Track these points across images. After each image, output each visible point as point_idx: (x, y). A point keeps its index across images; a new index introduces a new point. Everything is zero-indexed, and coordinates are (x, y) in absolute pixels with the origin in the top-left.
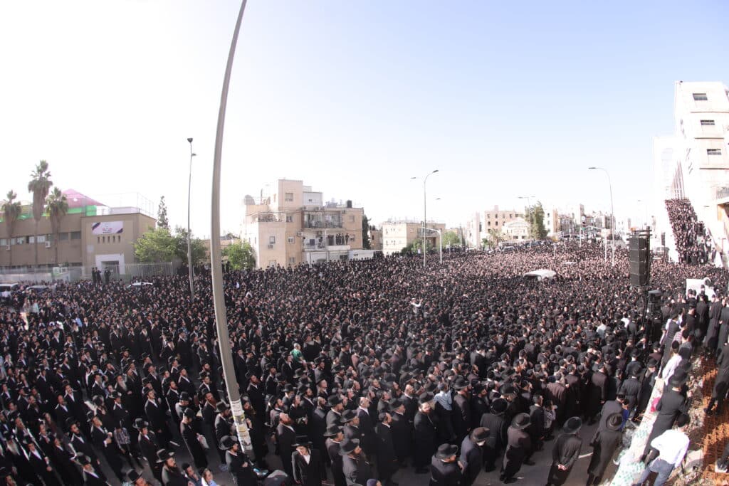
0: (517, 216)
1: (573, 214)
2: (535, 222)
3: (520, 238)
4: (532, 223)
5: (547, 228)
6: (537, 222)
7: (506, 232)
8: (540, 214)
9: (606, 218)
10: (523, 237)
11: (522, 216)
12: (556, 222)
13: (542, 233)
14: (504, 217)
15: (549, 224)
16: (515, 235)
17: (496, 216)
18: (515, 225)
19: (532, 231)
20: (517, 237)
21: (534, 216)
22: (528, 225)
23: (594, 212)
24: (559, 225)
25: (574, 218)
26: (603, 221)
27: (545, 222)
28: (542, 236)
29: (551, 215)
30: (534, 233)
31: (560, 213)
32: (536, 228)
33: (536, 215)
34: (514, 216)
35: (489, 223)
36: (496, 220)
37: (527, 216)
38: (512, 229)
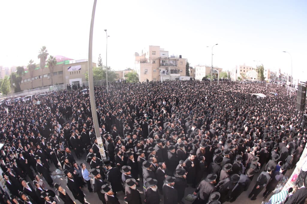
0: (253, 69)
1: (276, 72)
2: (260, 73)
3: (253, 79)
4: (259, 73)
5: (265, 77)
6: (261, 73)
7: (248, 75)
8: (262, 70)
9: (289, 77)
10: (255, 79)
11: (255, 69)
12: (269, 74)
13: (263, 78)
14: (247, 69)
15: (266, 74)
17: (244, 68)
18: (252, 73)
19: (258, 76)
20: (252, 78)
21: (260, 70)
22: (257, 74)
23: (284, 73)
24: (270, 76)
25: (276, 74)
26: (288, 78)
27: (264, 74)
28: (262, 79)
29: (267, 71)
30: (259, 78)
31: (271, 71)
32: (260, 76)
33: (261, 70)
34: (251, 69)
35: (241, 70)
36: (244, 70)
37: (257, 70)
38: (250, 74)
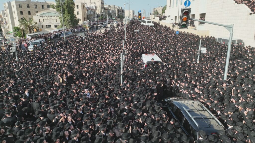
0: (48, 7)
1: (95, 7)
2: (66, 12)
3: (53, 27)
4: (64, 13)
5: (77, 17)
6: (69, 13)
7: (38, 22)
8: (71, 5)
9: (119, 10)
11: (53, 7)
12: (84, 13)
13: (74, 21)
14: (36, 7)
15: (79, 14)
16: (48, 23)
17: (28, 6)
18: (47, 15)
19: (64, 21)
20: (50, 26)
21: (65, 7)
22: (60, 15)
23: (109, 6)
24: (86, 16)
25: (96, 9)
26: (117, 12)
27: (75, 13)
28: (74, 25)
29: (80, 7)
30: (66, 23)
31: (88, 5)
32: (68, 18)
33: (67, 6)
34: (46, 7)
35: (22, 12)
36: (29, 10)
37: (58, 6)
38: (44, 18)
